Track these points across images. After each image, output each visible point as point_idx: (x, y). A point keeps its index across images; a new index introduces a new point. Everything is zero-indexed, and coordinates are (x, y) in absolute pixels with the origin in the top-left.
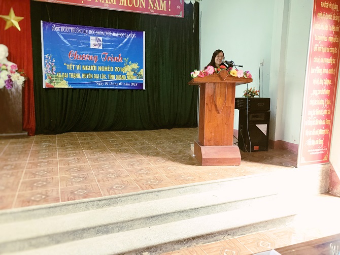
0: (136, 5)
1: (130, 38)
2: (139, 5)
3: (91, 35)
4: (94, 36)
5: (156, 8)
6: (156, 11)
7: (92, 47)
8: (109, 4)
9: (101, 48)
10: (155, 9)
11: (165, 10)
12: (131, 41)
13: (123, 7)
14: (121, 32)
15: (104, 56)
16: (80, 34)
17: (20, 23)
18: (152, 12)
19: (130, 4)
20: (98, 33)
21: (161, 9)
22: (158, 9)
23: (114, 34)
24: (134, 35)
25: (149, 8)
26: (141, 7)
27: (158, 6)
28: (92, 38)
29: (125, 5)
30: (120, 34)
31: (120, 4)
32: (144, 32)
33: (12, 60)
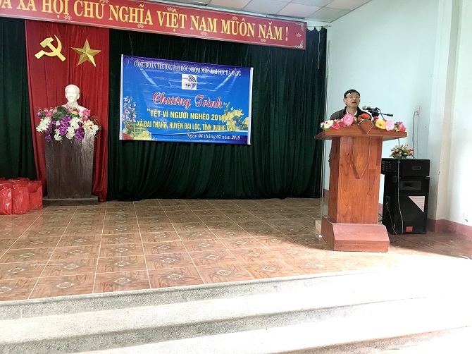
0: (243, 33)
1: (233, 76)
2: (247, 33)
3: (183, 72)
4: (186, 73)
5: (269, 36)
6: (269, 40)
7: (184, 87)
8: (207, 32)
9: (195, 89)
10: (267, 37)
11: (281, 39)
12: (234, 80)
13: (225, 35)
14: (221, 68)
15: (198, 100)
16: (170, 71)
17: (95, 57)
18: (263, 42)
19: (235, 32)
20: (192, 69)
21: (275, 38)
22: (271, 38)
23: (212, 71)
24: (238, 73)
25: (260, 37)
26: (248, 35)
27: (271, 34)
28: (184, 76)
29: (228, 33)
30: (221, 72)
31: (222, 32)
32: (252, 69)
33: (84, 104)
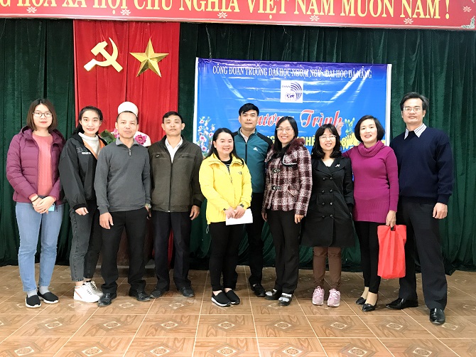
0: (375, 13)
1: (359, 79)
2: (382, 13)
3: (283, 78)
4: (288, 78)
6: (416, 21)
8: (319, 16)
10: (415, 16)
11: (437, 17)
12: (362, 83)
13: (348, 18)
14: (344, 68)
15: (305, 117)
16: (263, 77)
17: (160, 63)
18: (408, 24)
19: (363, 12)
20: (297, 73)
21: (428, 17)
22: (422, 16)
23: (327, 74)
24: (368, 73)
25: (403, 16)
26: (384, 15)
27: (421, 10)
28: (284, 83)
29: (353, 14)
30: (341, 74)
31: (343, 14)
32: (390, 66)
